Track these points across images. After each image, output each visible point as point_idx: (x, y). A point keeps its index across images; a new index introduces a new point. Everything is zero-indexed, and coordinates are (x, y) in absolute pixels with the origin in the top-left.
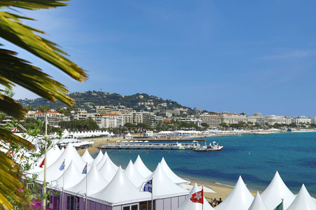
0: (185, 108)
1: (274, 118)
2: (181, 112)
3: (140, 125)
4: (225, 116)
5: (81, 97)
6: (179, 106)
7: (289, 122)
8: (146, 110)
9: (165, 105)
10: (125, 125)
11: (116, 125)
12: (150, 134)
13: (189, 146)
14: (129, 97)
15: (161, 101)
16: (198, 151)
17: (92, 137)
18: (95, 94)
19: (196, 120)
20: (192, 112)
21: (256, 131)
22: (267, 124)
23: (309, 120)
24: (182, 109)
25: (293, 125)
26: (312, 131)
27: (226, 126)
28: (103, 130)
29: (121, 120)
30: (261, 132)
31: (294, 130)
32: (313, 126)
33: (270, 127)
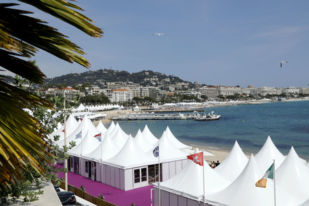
0: (186, 82)
1: (266, 90)
2: (183, 86)
3: (146, 99)
4: (222, 89)
5: (93, 75)
6: (181, 81)
7: (279, 93)
8: (152, 85)
9: (168, 80)
10: (134, 99)
11: (125, 99)
12: (156, 106)
13: (190, 116)
14: (136, 74)
15: (165, 77)
16: (198, 120)
17: (105, 110)
18: (106, 72)
19: (196, 93)
20: (192, 86)
21: (249, 101)
22: (259, 95)
23: (298, 91)
24: (183, 84)
25: (283, 95)
26: (300, 100)
27: (223, 98)
28: (115, 103)
29: (129, 95)
30: (254, 102)
31: (284, 99)
32: (301, 95)
33: (263, 97)
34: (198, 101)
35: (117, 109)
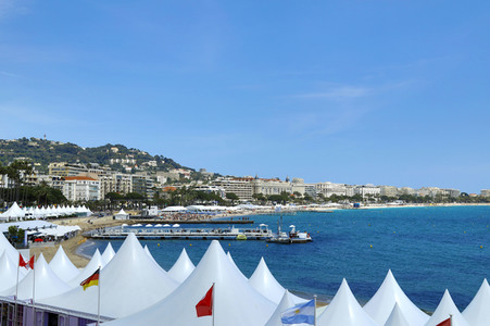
0: (186, 169)
1: (330, 187)
2: (182, 175)
3: (130, 197)
4: (259, 183)
5: (9, 148)
6: (177, 167)
7: (351, 193)
8: (124, 171)
9: (154, 164)
10: (106, 196)
11: (88, 196)
12: (154, 211)
13: (254, 234)
14: (94, 150)
15: (148, 158)
17: (60, 217)
18: (35, 144)
19: (217, 189)
20: (197, 176)
22: (320, 195)
23: (378, 190)
24: (182, 171)
25: (357, 198)
27: (263, 199)
28: (77, 204)
29: (96, 187)
31: (362, 206)
32: (385, 199)
33: (326, 200)
34: (221, 203)
35: (84, 214)
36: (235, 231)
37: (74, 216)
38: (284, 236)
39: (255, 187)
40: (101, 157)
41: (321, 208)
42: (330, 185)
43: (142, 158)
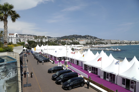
3: (90, 43)
5: (72, 36)
9: (93, 38)
10: (86, 43)
12: (93, 46)
13: (110, 49)
15: (92, 37)
16: (114, 51)
17: (79, 46)
19: (104, 42)
20: (101, 40)
23: (135, 42)
24: (98, 39)
25: (130, 43)
29: (84, 42)
32: (136, 43)
33: (124, 44)
34: (105, 44)
35: (82, 46)
36: (107, 49)
37: (81, 46)
38: (116, 50)
39: (111, 41)
40: (85, 37)
41: (123, 45)
42: (125, 41)
43: (91, 37)
